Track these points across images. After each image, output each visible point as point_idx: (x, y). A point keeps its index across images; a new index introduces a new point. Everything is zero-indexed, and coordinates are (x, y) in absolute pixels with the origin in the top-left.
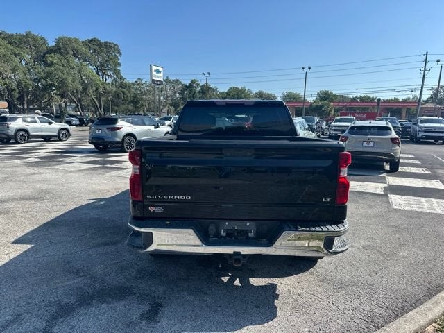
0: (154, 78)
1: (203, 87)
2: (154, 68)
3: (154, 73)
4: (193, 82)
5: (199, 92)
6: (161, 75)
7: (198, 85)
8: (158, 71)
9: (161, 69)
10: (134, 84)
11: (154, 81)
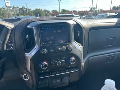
0: (7, 5)
1: (26, 9)
2: (6, 1)
3: (6, 3)
4: (23, 7)
5: (25, 10)
6: (9, 4)
7: (25, 8)
8: (8, 3)
9: (9, 2)
10: (2, 9)
11: (7, 6)
